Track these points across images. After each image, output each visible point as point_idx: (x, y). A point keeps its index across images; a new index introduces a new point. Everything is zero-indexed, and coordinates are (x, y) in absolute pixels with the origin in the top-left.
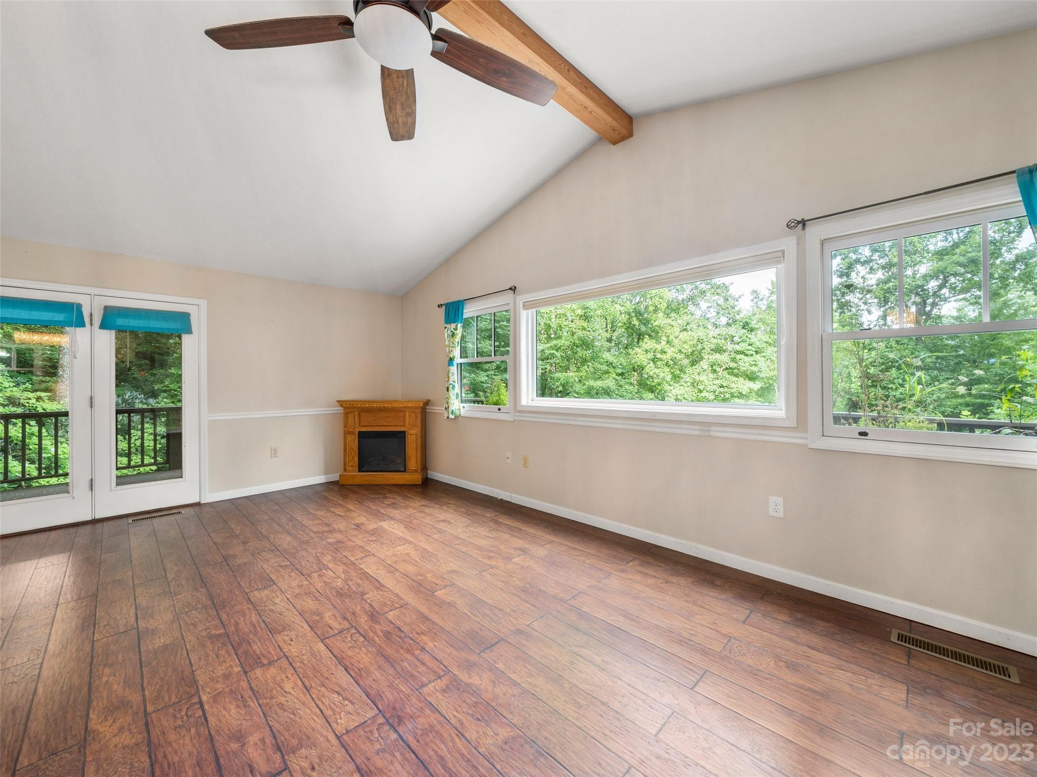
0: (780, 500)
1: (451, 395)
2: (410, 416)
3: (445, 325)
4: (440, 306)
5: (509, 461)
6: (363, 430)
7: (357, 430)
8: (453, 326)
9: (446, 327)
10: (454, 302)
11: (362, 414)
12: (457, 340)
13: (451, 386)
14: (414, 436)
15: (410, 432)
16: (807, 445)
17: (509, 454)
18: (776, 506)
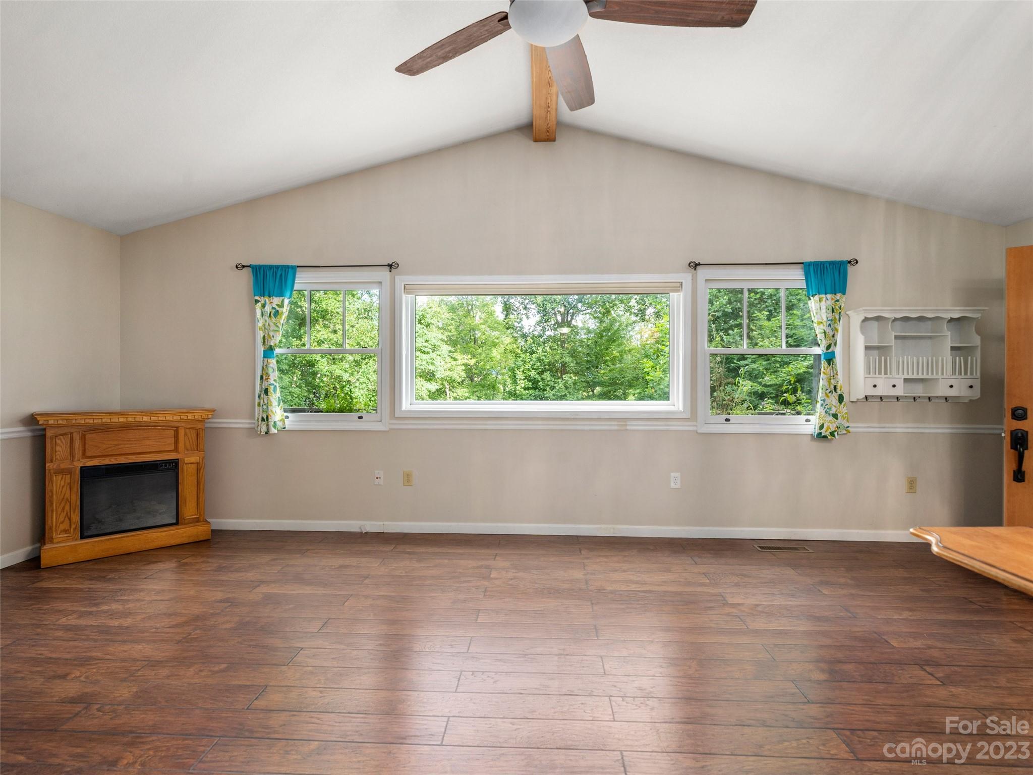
0: (678, 475)
1: (273, 400)
2: (186, 434)
3: (257, 298)
4: (240, 267)
5: (381, 481)
6: (90, 463)
7: (79, 465)
8: (276, 300)
9: (257, 301)
10: (277, 267)
11: (88, 436)
12: (282, 322)
13: (272, 387)
14: (194, 466)
15: (186, 459)
16: (697, 431)
17: (381, 474)
18: (675, 480)
